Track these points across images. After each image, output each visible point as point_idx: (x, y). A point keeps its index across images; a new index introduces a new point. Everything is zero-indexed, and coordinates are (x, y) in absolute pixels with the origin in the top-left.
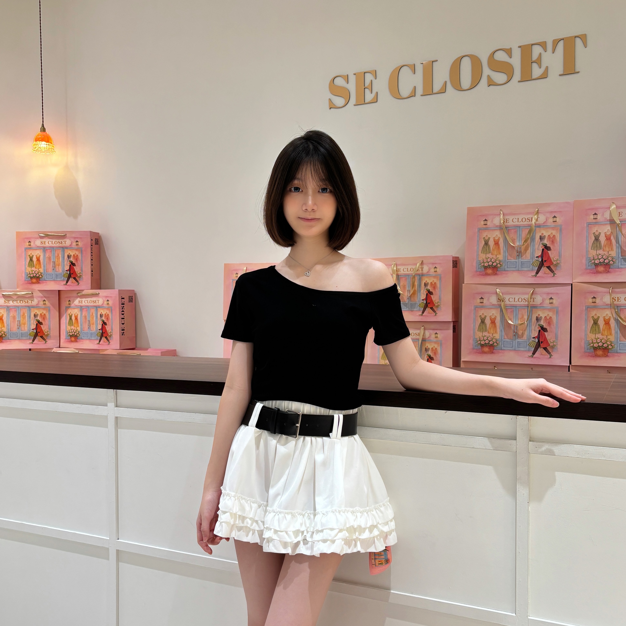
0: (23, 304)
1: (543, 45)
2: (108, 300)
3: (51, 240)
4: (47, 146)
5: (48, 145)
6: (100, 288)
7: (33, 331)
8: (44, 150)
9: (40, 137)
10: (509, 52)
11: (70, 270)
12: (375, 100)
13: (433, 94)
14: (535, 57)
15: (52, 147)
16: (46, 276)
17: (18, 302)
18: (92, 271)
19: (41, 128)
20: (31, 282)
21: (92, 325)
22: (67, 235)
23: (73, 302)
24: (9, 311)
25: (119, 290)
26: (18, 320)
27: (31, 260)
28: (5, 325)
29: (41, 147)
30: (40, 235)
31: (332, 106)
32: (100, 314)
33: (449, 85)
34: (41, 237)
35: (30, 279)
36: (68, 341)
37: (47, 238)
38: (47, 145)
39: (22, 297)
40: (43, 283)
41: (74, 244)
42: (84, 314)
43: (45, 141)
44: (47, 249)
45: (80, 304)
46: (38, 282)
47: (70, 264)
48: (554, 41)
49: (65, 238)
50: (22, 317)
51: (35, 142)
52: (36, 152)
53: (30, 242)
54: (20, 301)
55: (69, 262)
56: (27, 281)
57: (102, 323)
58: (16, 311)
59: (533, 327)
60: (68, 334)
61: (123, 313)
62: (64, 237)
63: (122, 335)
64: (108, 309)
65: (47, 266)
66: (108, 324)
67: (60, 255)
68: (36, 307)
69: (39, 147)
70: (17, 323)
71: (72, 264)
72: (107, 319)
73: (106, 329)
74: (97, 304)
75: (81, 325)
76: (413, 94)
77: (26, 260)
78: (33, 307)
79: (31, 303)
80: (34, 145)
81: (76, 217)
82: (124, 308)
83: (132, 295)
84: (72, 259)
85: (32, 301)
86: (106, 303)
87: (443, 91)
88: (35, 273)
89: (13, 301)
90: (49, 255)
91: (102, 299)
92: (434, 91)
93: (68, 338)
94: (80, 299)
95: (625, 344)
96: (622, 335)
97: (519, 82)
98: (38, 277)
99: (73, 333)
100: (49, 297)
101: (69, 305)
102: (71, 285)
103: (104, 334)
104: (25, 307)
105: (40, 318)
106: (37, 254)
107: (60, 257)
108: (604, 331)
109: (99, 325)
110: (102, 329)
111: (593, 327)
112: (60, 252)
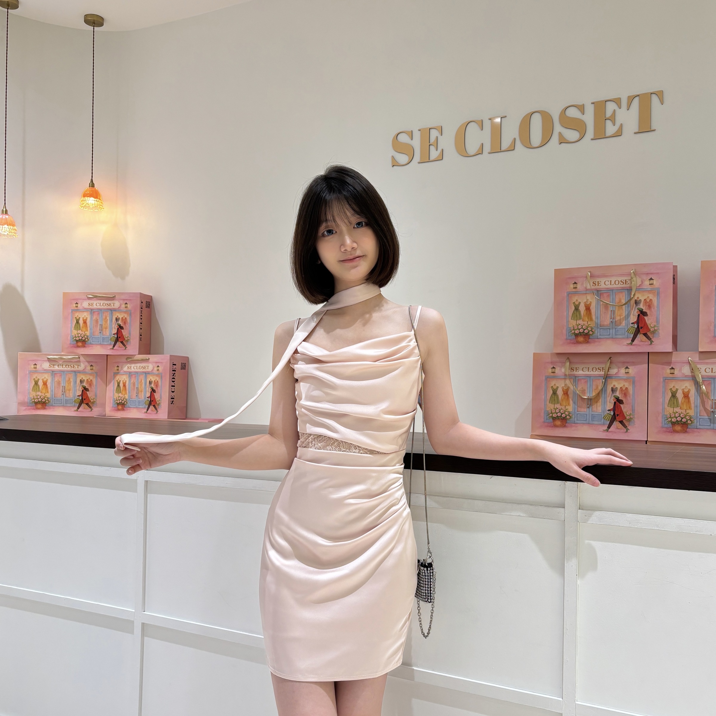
0: (69, 369)
1: (618, 101)
2: (158, 366)
3: (99, 302)
4: (96, 202)
5: (97, 201)
6: (149, 353)
7: (78, 397)
8: (93, 206)
9: (88, 192)
10: (581, 108)
11: (117, 333)
12: (441, 158)
13: (501, 151)
14: (609, 113)
15: (100, 203)
16: (93, 339)
17: (64, 366)
18: (141, 335)
19: (90, 183)
20: (76, 346)
21: (140, 393)
22: (116, 297)
23: (122, 368)
24: (54, 376)
25: (170, 355)
26: (63, 385)
27: (78, 322)
28: (49, 390)
29: (89, 203)
30: (88, 296)
31: (395, 164)
32: (150, 381)
33: (518, 143)
34: (89, 298)
35: (75, 342)
36: (115, 409)
37: (95, 299)
38: (95, 201)
39: (68, 362)
40: (89, 347)
41: (124, 306)
42: (132, 381)
43: (94, 197)
44: (94, 311)
45: (129, 370)
46: (83, 345)
47: (118, 327)
48: (629, 98)
49: (113, 300)
50: (67, 383)
51: (82, 198)
52: (84, 208)
53: (77, 303)
54: (66, 366)
55: (117, 325)
56: (73, 344)
57: (151, 390)
58: (61, 375)
60: (115, 401)
61: (173, 380)
62: (113, 298)
63: (172, 404)
64: (157, 375)
65: (94, 329)
66: (157, 391)
68: (83, 372)
69: (86, 203)
70: (61, 388)
71: (120, 327)
72: (156, 386)
73: (155, 397)
74: (147, 370)
75: (129, 392)
76: (480, 152)
78: (79, 372)
79: (78, 368)
80: (82, 201)
81: (123, 278)
82: (174, 376)
83: (185, 362)
84: (120, 322)
85: (79, 366)
86: (156, 369)
87: (512, 148)
88: (81, 336)
89: (58, 366)
90: (96, 318)
91: (152, 365)
92: (503, 149)
93: (114, 406)
94: (129, 365)
95: (705, 419)
96: (703, 409)
97: (592, 139)
98: (84, 340)
99: (121, 401)
100: (96, 362)
101: (117, 371)
102: (119, 350)
103: (152, 402)
104: (71, 372)
105: (86, 384)
106: (84, 316)
107: (108, 319)
108: (683, 405)
109: (147, 392)
110: (150, 397)
111: (671, 400)
112: (108, 315)
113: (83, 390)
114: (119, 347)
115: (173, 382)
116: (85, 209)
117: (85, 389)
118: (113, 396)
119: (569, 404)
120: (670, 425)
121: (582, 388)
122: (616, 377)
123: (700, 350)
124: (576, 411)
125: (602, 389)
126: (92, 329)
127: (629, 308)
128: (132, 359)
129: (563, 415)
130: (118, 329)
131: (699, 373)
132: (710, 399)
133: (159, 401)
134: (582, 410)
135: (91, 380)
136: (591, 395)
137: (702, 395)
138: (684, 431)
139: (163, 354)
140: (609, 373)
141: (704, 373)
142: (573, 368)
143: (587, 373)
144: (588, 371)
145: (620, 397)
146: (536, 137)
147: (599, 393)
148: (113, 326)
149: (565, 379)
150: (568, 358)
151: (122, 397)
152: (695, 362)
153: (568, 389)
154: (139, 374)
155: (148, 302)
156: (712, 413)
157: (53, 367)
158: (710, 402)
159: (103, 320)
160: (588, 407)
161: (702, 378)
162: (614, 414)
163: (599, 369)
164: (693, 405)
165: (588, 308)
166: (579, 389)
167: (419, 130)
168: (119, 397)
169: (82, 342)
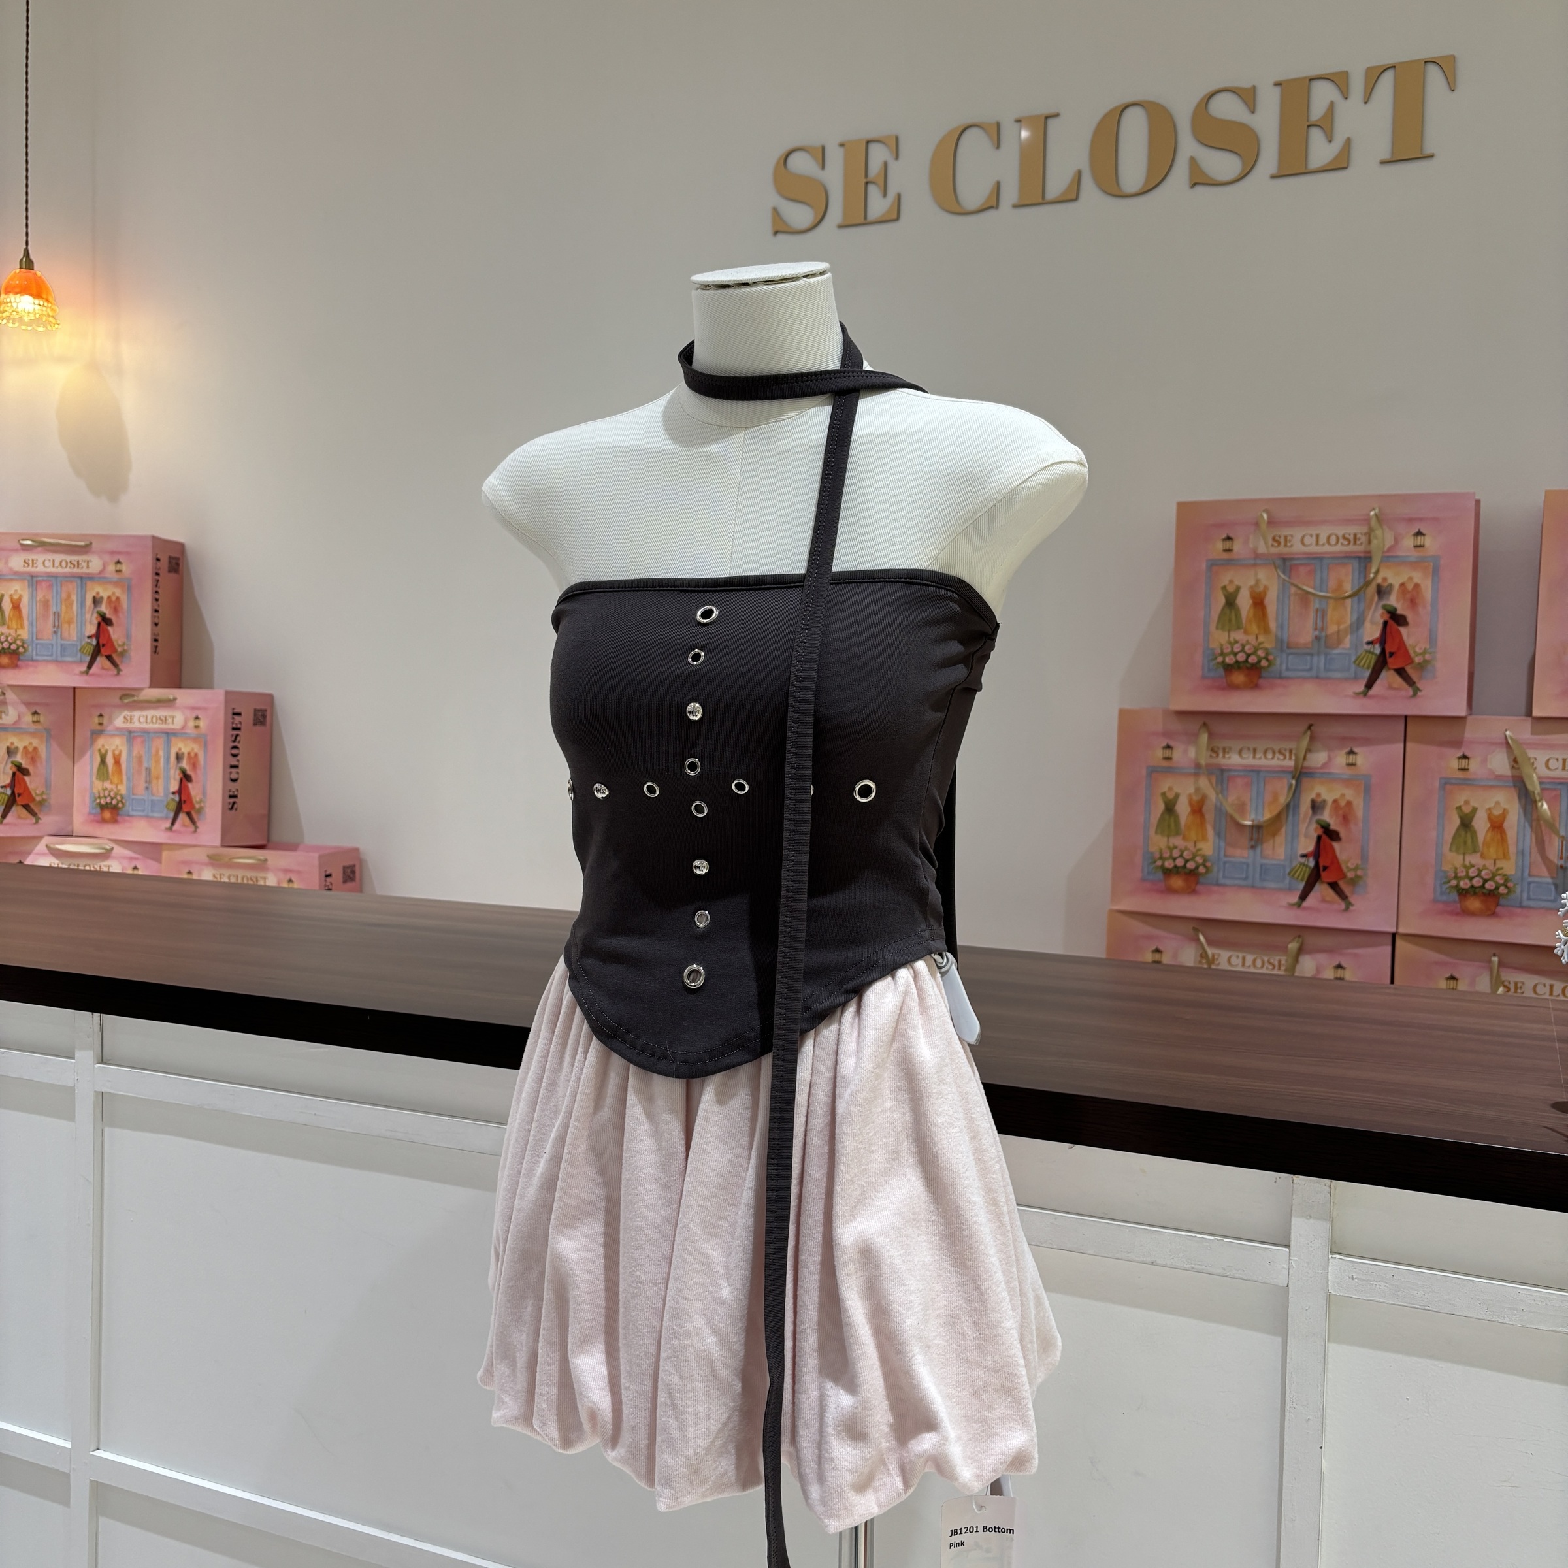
1: (1340, 80)
2: (197, 718)
3: (51, 556)
4: (37, 307)
5: (40, 304)
6: (178, 686)
8: (30, 317)
9: (17, 282)
10: (1249, 97)
11: (97, 635)
12: (894, 216)
13: (1044, 202)
14: (1317, 112)
15: (49, 310)
16: (36, 649)
18: (156, 640)
19: (22, 260)
21: (154, 782)
22: (94, 545)
23: (110, 719)
25: (227, 693)
29: (20, 310)
30: (23, 541)
31: (780, 228)
32: (177, 753)
33: (1088, 183)
34: (26, 548)
36: (96, 818)
37: (40, 549)
38: (35, 304)
40: (30, 667)
41: (112, 568)
42: (135, 753)
43: (31, 295)
44: (39, 579)
45: (127, 724)
46: (14, 663)
47: (100, 619)
48: (1370, 71)
49: (87, 552)
52: (8, 322)
55: (96, 616)
57: (181, 775)
59: (1303, 828)
60: (95, 800)
61: (235, 751)
62: (85, 549)
63: (231, 809)
64: (195, 739)
65: (38, 623)
66: (195, 779)
67: (74, 597)
68: (15, 729)
71: (105, 621)
73: (189, 793)
74: (171, 726)
75: (128, 779)
76: (992, 203)
78: (5, 728)
81: (114, 498)
82: (238, 741)
83: (262, 708)
84: (103, 608)
85: (2, 714)
86: (191, 723)
87: (1072, 195)
88: (8, 641)
90: (44, 596)
91: (182, 713)
92: (1052, 196)
93: (94, 811)
94: (126, 713)
97: (1273, 177)
98: (14, 651)
99: (108, 800)
100: (43, 705)
101: (99, 727)
102: (102, 676)
103: (184, 806)
105: (22, 758)
106: (12, 592)
107: (73, 601)
109: (172, 781)
110: (179, 792)
112: (73, 589)
113: (14, 774)
114: (103, 668)
115: (234, 755)
116: (10, 325)
117: (20, 771)
118: (92, 787)
126: (34, 623)
128: (135, 698)
130: (99, 622)
135: (35, 749)
139: (213, 688)
148: (88, 616)
151: (112, 790)
153: (1203, 800)
154: (151, 734)
155: (174, 558)
159: (61, 602)
165: (1258, 603)
167: (842, 145)
169: (13, 656)
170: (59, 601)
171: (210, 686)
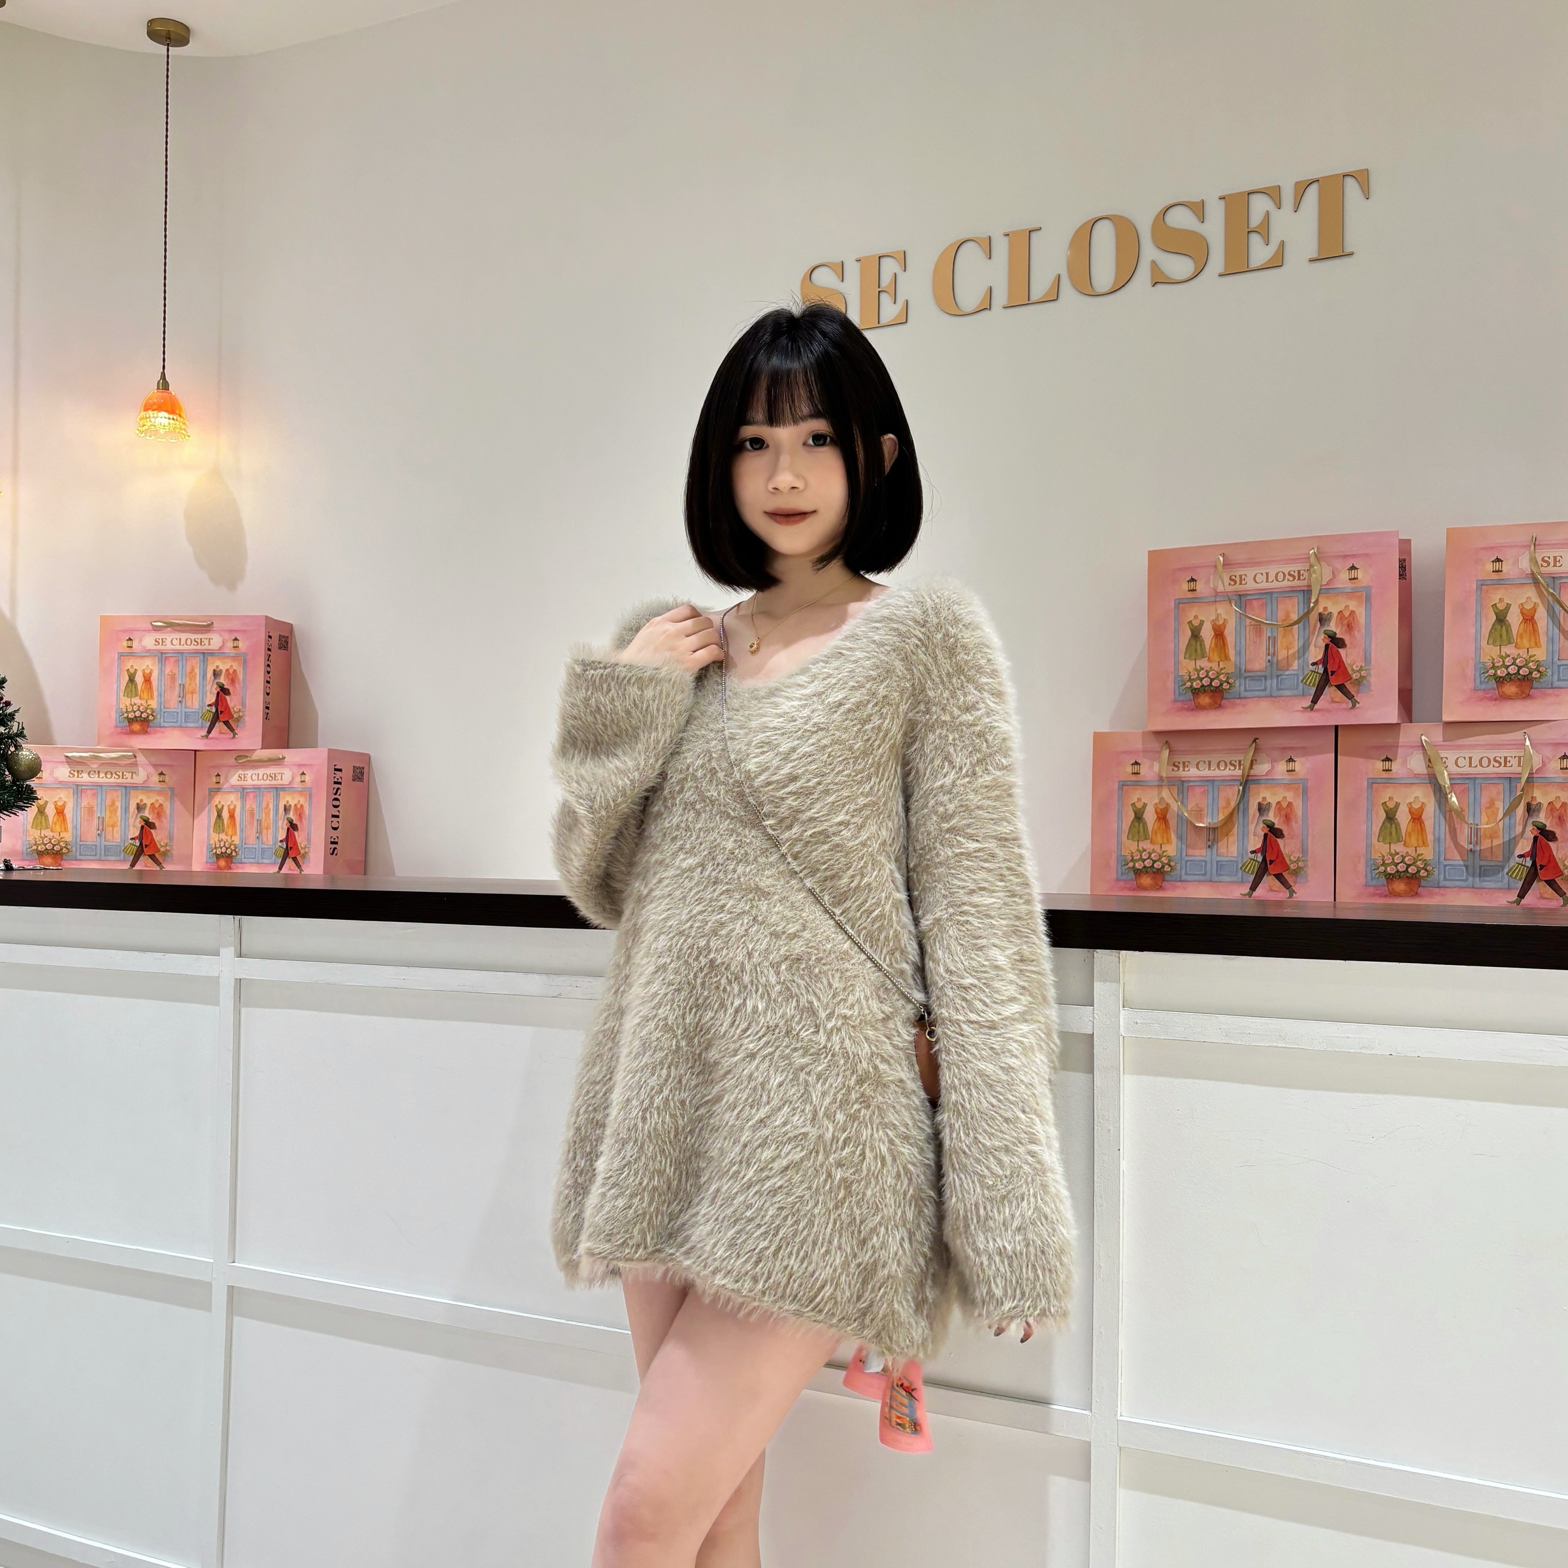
0: (112, 780)
1: (1274, 193)
2: (303, 774)
3: (177, 635)
4: (171, 421)
5: (173, 419)
6: (286, 745)
7: (132, 842)
8: (165, 431)
9: (156, 401)
10: (1198, 209)
11: (216, 704)
12: (904, 319)
13: (1029, 303)
14: (1256, 220)
15: (180, 423)
17: (102, 775)
18: (267, 708)
19: (159, 382)
20: (129, 732)
21: (265, 832)
22: (215, 625)
23: (227, 778)
24: (79, 796)
25: (329, 750)
27: (132, 680)
28: (70, 826)
29: (157, 424)
30: (154, 624)
32: (285, 805)
33: (1066, 284)
34: (157, 629)
35: (126, 723)
36: (213, 867)
37: (169, 629)
38: (169, 419)
39: (110, 766)
40: (156, 732)
41: (230, 644)
42: (248, 807)
43: (166, 411)
44: (168, 655)
45: (242, 783)
46: (144, 729)
47: (219, 690)
48: (1297, 184)
49: (208, 631)
51: (143, 414)
52: (146, 435)
53: (130, 639)
54: (106, 774)
55: (215, 686)
56: (122, 728)
57: (289, 825)
58: (95, 795)
60: (212, 851)
61: (336, 803)
62: (208, 628)
63: (332, 854)
64: (301, 793)
66: (301, 828)
67: (197, 671)
68: (144, 788)
69: (149, 424)
71: (223, 691)
73: (295, 841)
74: (280, 782)
76: (986, 306)
77: (119, 680)
78: (135, 787)
79: (132, 778)
81: (232, 586)
82: (338, 793)
83: (361, 766)
84: (222, 680)
85: (134, 775)
86: (298, 779)
87: (1053, 296)
88: (138, 710)
89: (89, 774)
90: (171, 671)
91: (291, 770)
92: (1034, 298)
93: (211, 860)
94: (240, 772)
95: (1456, 865)
96: (1452, 844)
97: (1221, 275)
98: (145, 719)
99: (224, 850)
100: (171, 766)
101: (216, 786)
102: (220, 739)
103: (290, 850)
104: (116, 788)
105: (149, 814)
106: (145, 667)
107: (196, 674)
108: (1410, 837)
109: (280, 829)
110: (287, 840)
111: (1385, 827)
112: (196, 663)
113: (142, 827)
115: (336, 807)
116: (148, 438)
117: (148, 825)
118: (209, 839)
119: (1169, 841)
120: (1383, 880)
121: (1197, 805)
122: (1269, 781)
123: (1446, 718)
124: (1184, 855)
125: (1238, 804)
127: (1307, 631)
128: (249, 759)
129: (1157, 865)
130: (218, 693)
131: (1443, 768)
132: (1467, 823)
133: (305, 848)
134: (1197, 852)
136: (1215, 821)
137: (1451, 815)
138: (1413, 893)
139: (317, 747)
140: (1252, 773)
141: (1453, 769)
142: (1177, 764)
143: (1206, 772)
144: (1209, 769)
145: (1276, 822)
146: (1104, 272)
147: (1231, 815)
148: (209, 687)
149: (1160, 787)
150: (1167, 742)
152: (1434, 746)
153: (1167, 808)
154: (262, 790)
155: (284, 637)
156: (1469, 853)
157: (78, 777)
158: (1466, 830)
159: (186, 675)
160: (1209, 847)
161: (1450, 779)
162: (1264, 859)
163: (1231, 764)
164: (1430, 838)
165: (1219, 634)
166: (1189, 809)
167: (858, 261)
168: (220, 841)
169: (141, 723)
170: (184, 673)
171: (313, 745)
